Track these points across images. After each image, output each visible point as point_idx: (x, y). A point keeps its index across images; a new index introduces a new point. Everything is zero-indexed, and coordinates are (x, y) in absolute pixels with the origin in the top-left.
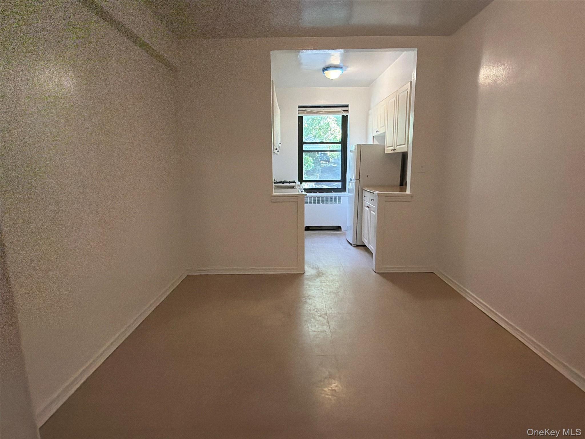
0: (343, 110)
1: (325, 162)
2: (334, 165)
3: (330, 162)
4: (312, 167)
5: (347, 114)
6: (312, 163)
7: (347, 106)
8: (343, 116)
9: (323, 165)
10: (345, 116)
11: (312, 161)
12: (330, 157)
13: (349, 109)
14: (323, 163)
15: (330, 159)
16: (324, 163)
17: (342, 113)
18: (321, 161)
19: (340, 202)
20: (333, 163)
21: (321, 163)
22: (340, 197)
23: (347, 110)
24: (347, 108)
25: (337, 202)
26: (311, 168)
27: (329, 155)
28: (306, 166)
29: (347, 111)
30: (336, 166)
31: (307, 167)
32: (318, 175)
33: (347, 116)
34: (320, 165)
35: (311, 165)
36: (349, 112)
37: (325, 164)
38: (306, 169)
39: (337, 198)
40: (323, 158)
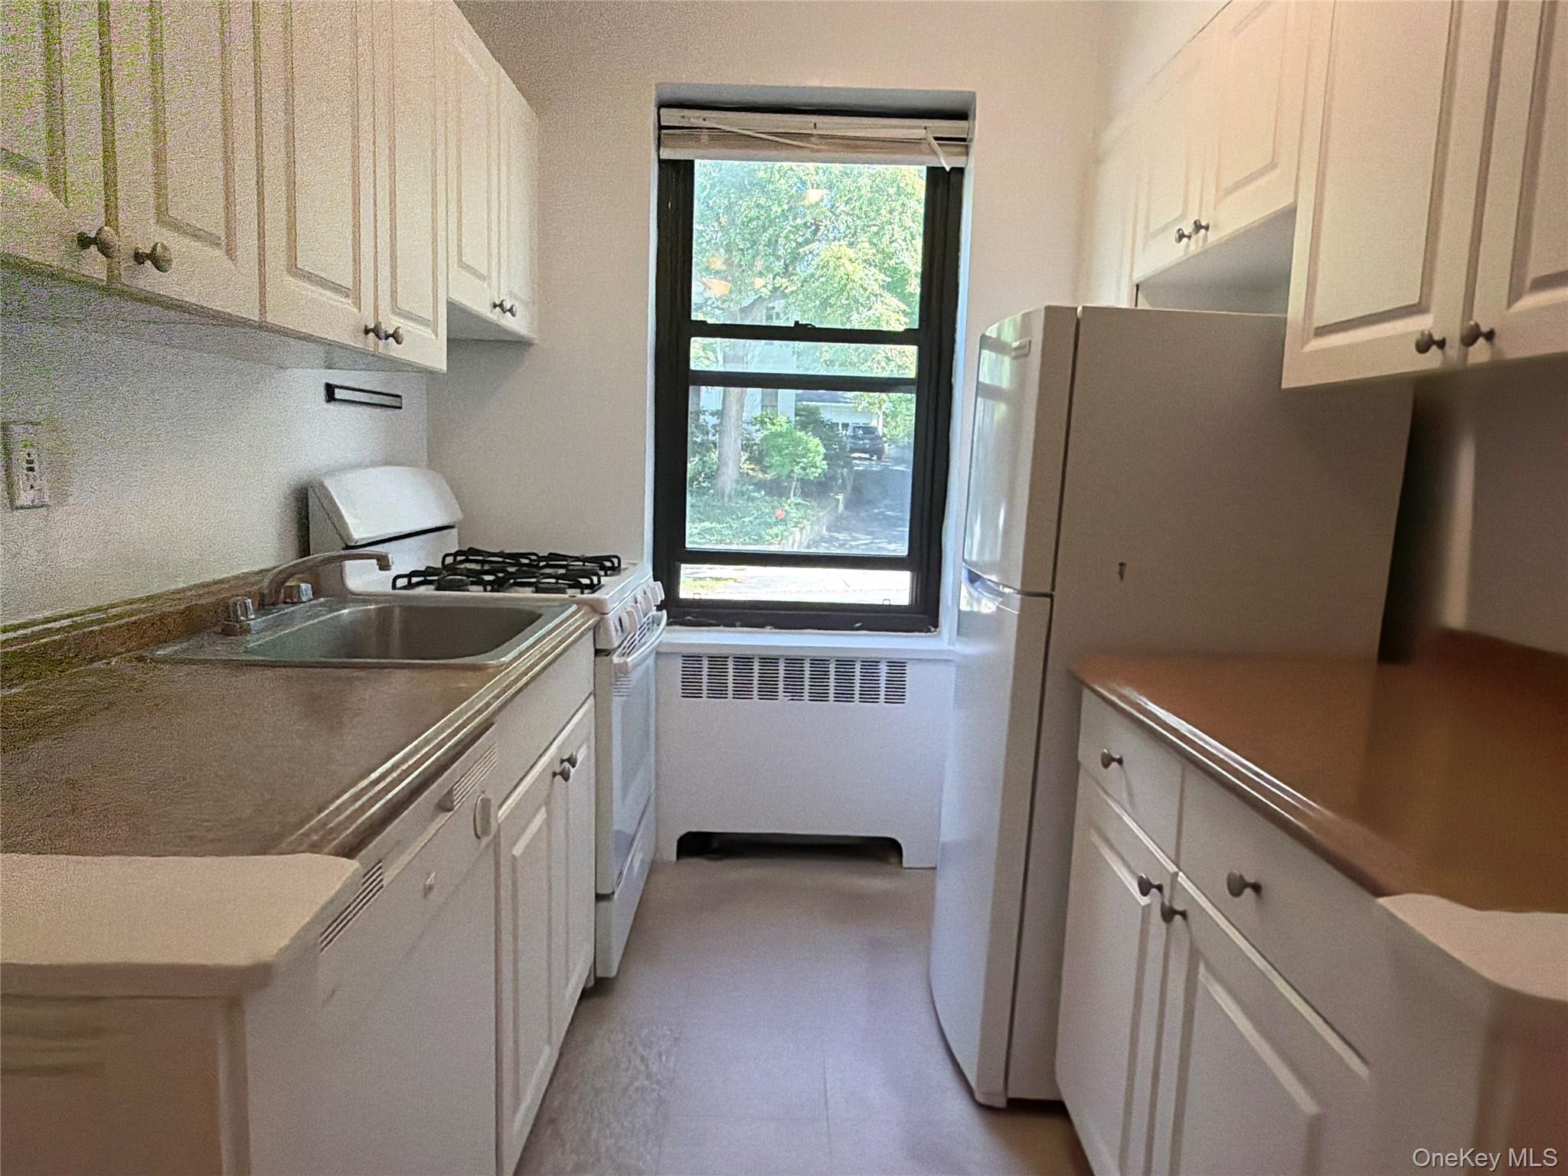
0: (936, 139)
1: (867, 456)
2: (897, 468)
3: (884, 456)
4: (819, 471)
5: (958, 162)
6: (822, 457)
7: (962, 115)
8: (935, 176)
9: (860, 466)
10: (948, 169)
11: (822, 450)
12: (885, 439)
13: (970, 130)
14: (860, 458)
15: (886, 445)
16: (866, 459)
17: (934, 153)
18: (853, 451)
19: (896, 694)
20: (893, 458)
21: (855, 458)
22: (898, 667)
23: (964, 140)
24: (962, 124)
25: (882, 693)
26: (817, 475)
27: (881, 434)
28: (802, 464)
29: (962, 143)
30: (902, 471)
31: (804, 469)
32: (840, 497)
33: (960, 172)
34: (848, 464)
35: (818, 464)
36: (973, 151)
37: (867, 463)
38: (800, 477)
39: (883, 669)
40: (861, 442)
